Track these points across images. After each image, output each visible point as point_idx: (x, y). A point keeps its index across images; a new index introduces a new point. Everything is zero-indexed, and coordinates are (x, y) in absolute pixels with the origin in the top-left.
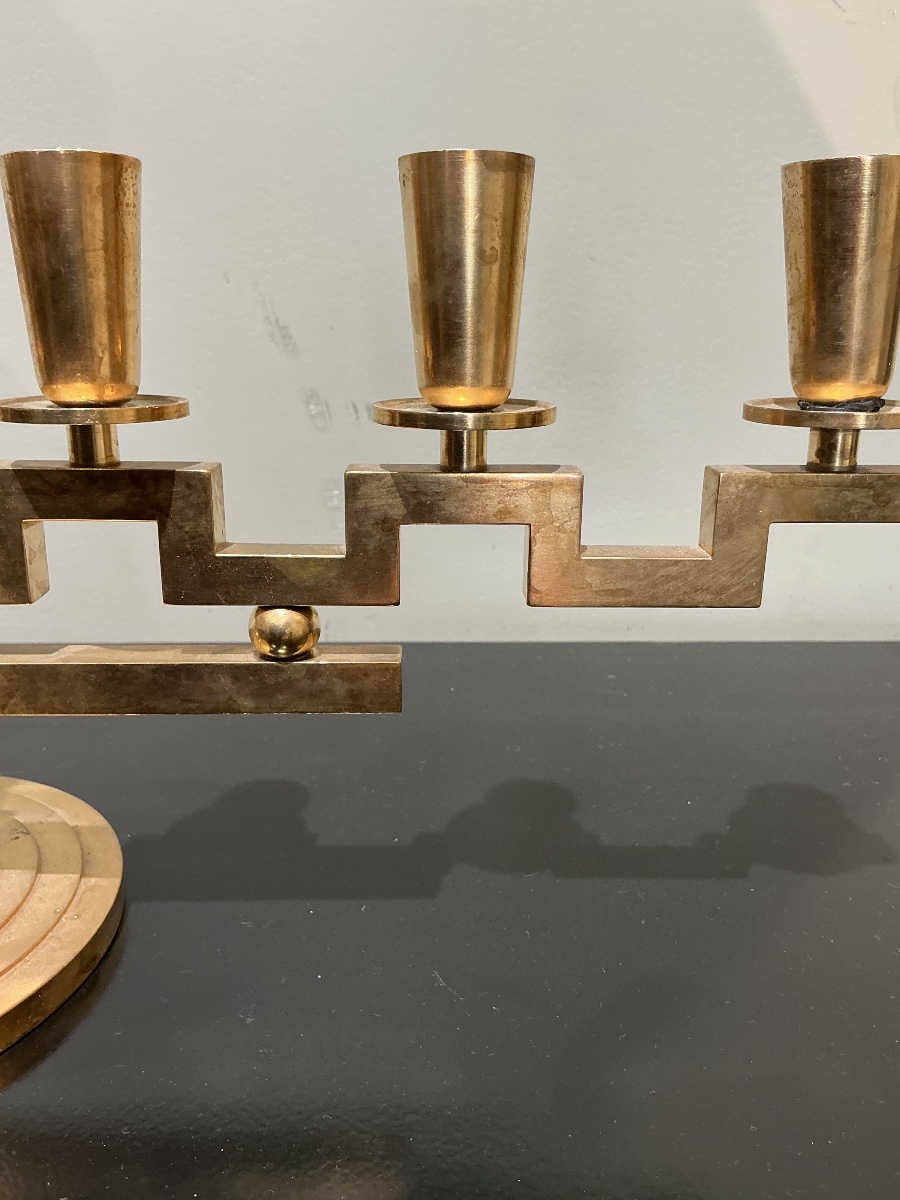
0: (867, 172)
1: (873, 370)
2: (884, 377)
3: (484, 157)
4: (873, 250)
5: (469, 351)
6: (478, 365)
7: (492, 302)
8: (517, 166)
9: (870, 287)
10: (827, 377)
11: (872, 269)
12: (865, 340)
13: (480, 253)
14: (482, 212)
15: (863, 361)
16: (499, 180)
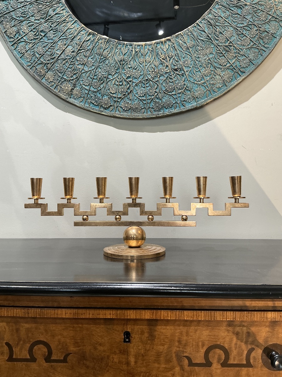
0: (236, 177)
1: (239, 194)
2: (240, 194)
3: (203, 177)
4: (238, 183)
5: (202, 192)
6: (203, 193)
7: (204, 188)
8: (206, 177)
9: (238, 186)
10: (235, 194)
11: (238, 185)
12: (238, 191)
13: (203, 184)
14: (203, 181)
15: (238, 193)
16: (204, 179)
